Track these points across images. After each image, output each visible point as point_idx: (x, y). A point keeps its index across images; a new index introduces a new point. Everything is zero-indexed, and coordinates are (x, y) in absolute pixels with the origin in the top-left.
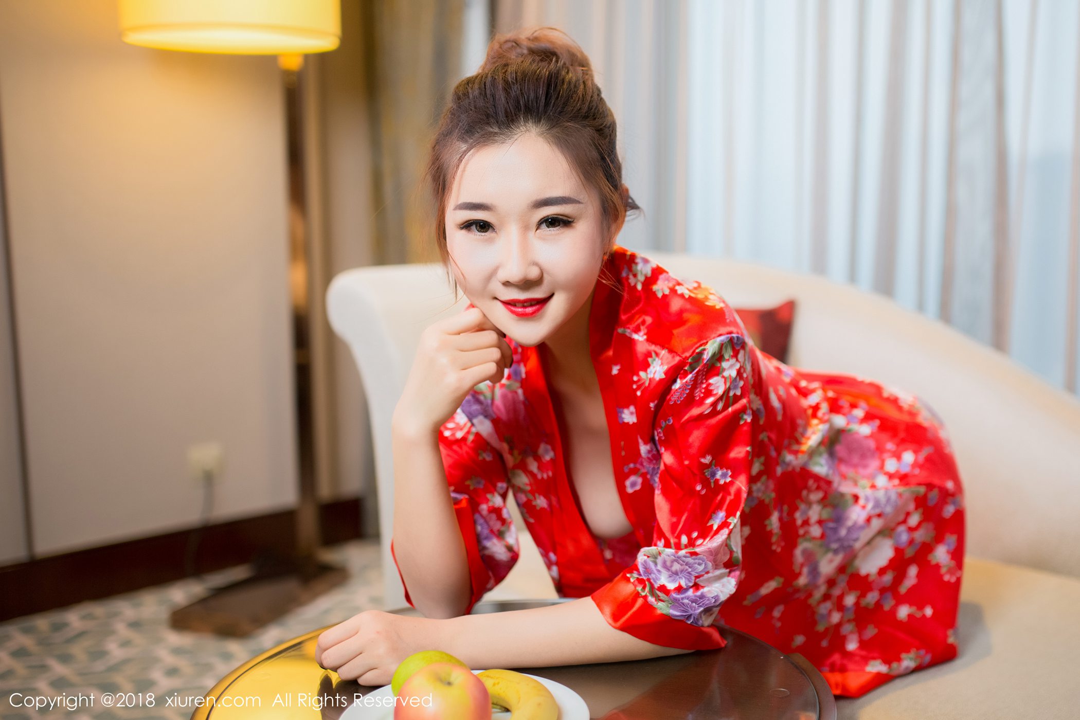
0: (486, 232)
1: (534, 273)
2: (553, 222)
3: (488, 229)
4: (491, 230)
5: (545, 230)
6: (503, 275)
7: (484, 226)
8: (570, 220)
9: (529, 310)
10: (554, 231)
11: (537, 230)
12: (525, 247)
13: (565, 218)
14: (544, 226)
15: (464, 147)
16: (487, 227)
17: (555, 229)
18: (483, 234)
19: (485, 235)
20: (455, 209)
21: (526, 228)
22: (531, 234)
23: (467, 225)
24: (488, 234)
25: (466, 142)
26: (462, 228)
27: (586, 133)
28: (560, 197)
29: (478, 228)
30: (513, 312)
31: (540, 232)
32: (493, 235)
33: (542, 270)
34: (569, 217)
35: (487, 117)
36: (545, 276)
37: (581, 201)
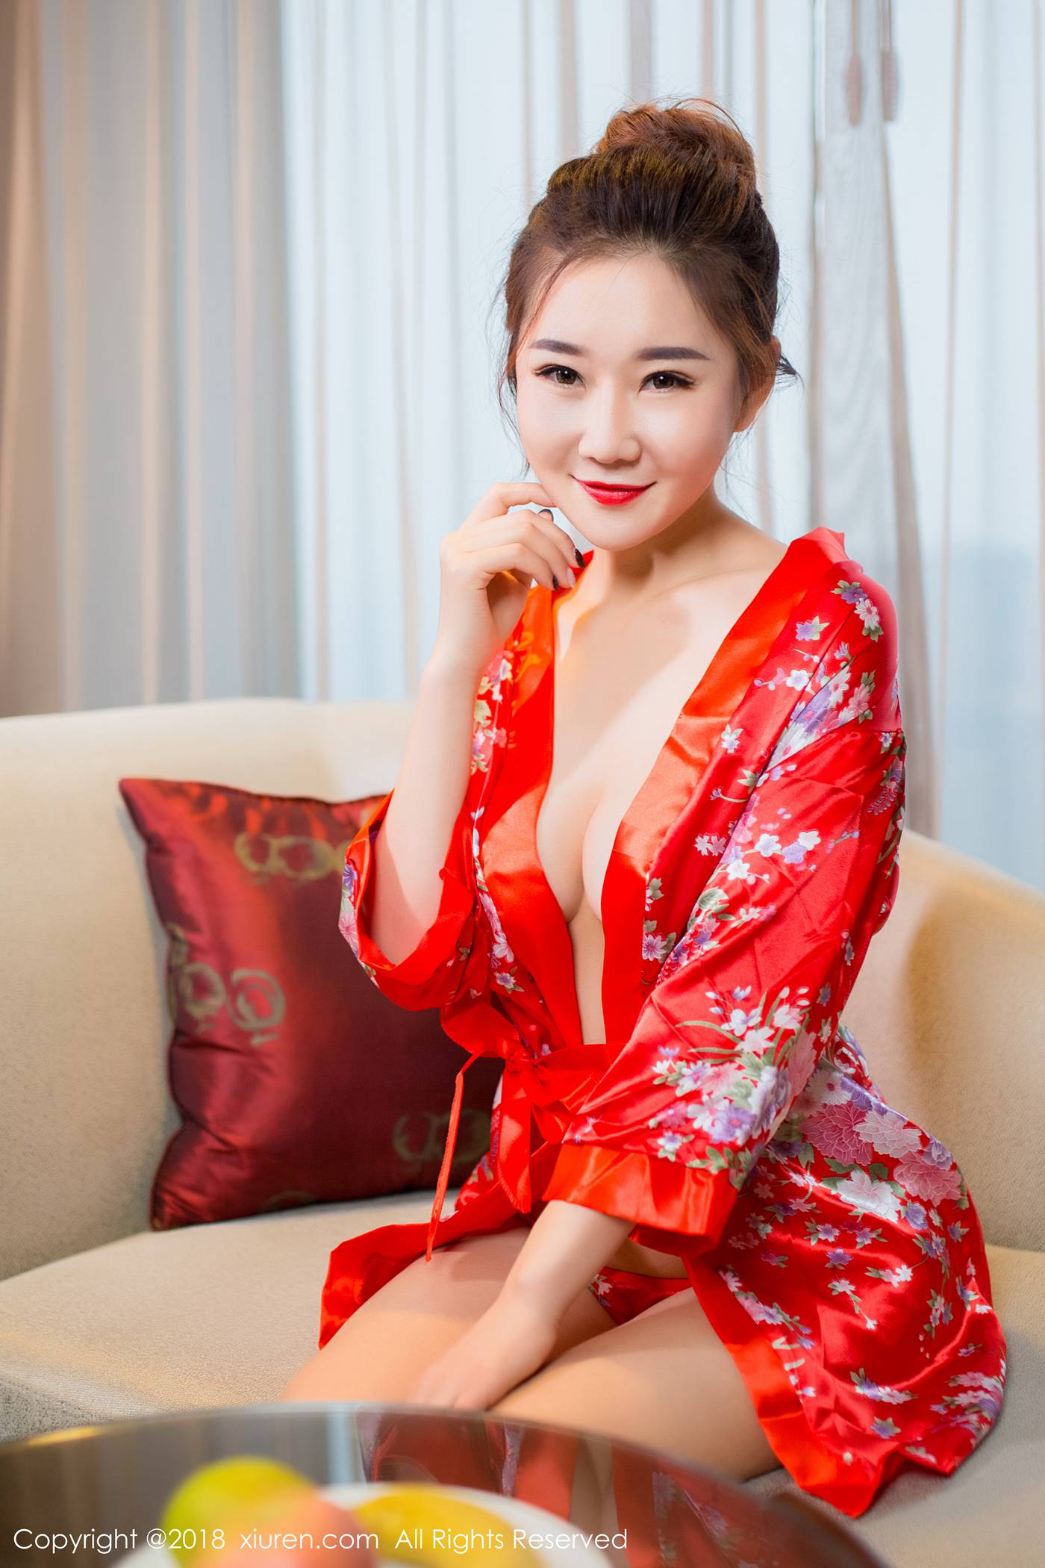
0: (569, 384)
1: (630, 450)
2: (664, 380)
3: (574, 380)
4: (577, 382)
5: (652, 393)
6: (585, 448)
7: (568, 376)
8: (688, 380)
9: (615, 495)
10: (664, 393)
11: (640, 390)
12: (621, 414)
13: (682, 377)
14: (651, 385)
15: (559, 257)
16: (572, 378)
17: (667, 390)
18: (566, 386)
19: (569, 388)
20: (532, 346)
21: (624, 384)
22: (631, 395)
23: (546, 371)
24: (575, 387)
25: (561, 248)
26: (538, 375)
27: (728, 261)
28: (679, 348)
29: (559, 376)
30: (596, 496)
31: (642, 392)
32: (582, 389)
33: (642, 447)
34: (687, 376)
35: (592, 215)
36: (644, 455)
37: (708, 356)
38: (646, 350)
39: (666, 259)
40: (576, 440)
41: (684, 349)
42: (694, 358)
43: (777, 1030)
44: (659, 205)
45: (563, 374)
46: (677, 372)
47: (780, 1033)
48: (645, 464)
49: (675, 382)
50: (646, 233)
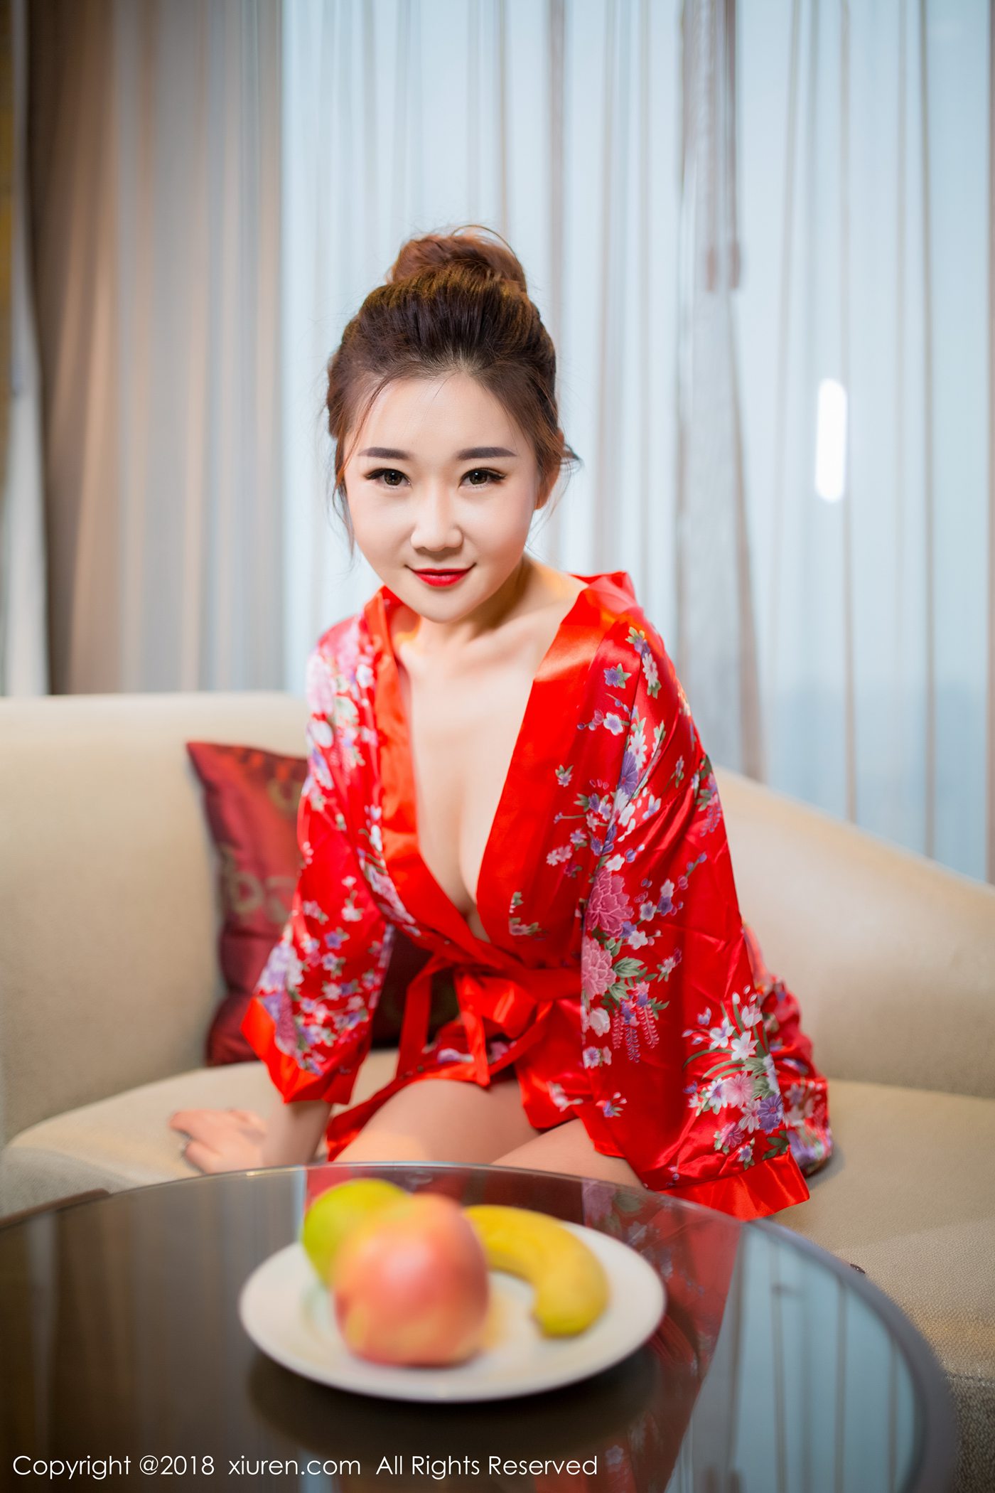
0: (396, 484)
1: (454, 538)
2: (478, 476)
3: (401, 480)
4: (403, 482)
5: (470, 488)
6: (418, 539)
7: (394, 477)
8: (500, 475)
9: (444, 578)
10: (478, 488)
11: (460, 485)
12: (445, 506)
13: (495, 473)
14: (468, 481)
15: (378, 380)
16: (399, 479)
17: (482, 485)
18: (394, 487)
19: (397, 488)
20: (359, 455)
21: (446, 481)
22: (453, 492)
23: (375, 475)
24: (401, 488)
25: (378, 372)
26: (367, 478)
27: (521, 373)
28: (492, 448)
29: (388, 478)
30: (426, 580)
31: (461, 487)
32: (407, 489)
33: (464, 534)
34: (499, 472)
35: (407, 341)
36: (466, 542)
37: (515, 453)
38: (463, 451)
39: (473, 374)
40: (407, 536)
41: (496, 448)
42: (504, 456)
45: (391, 476)
46: (491, 469)
48: (467, 550)
49: (488, 478)
50: (455, 351)
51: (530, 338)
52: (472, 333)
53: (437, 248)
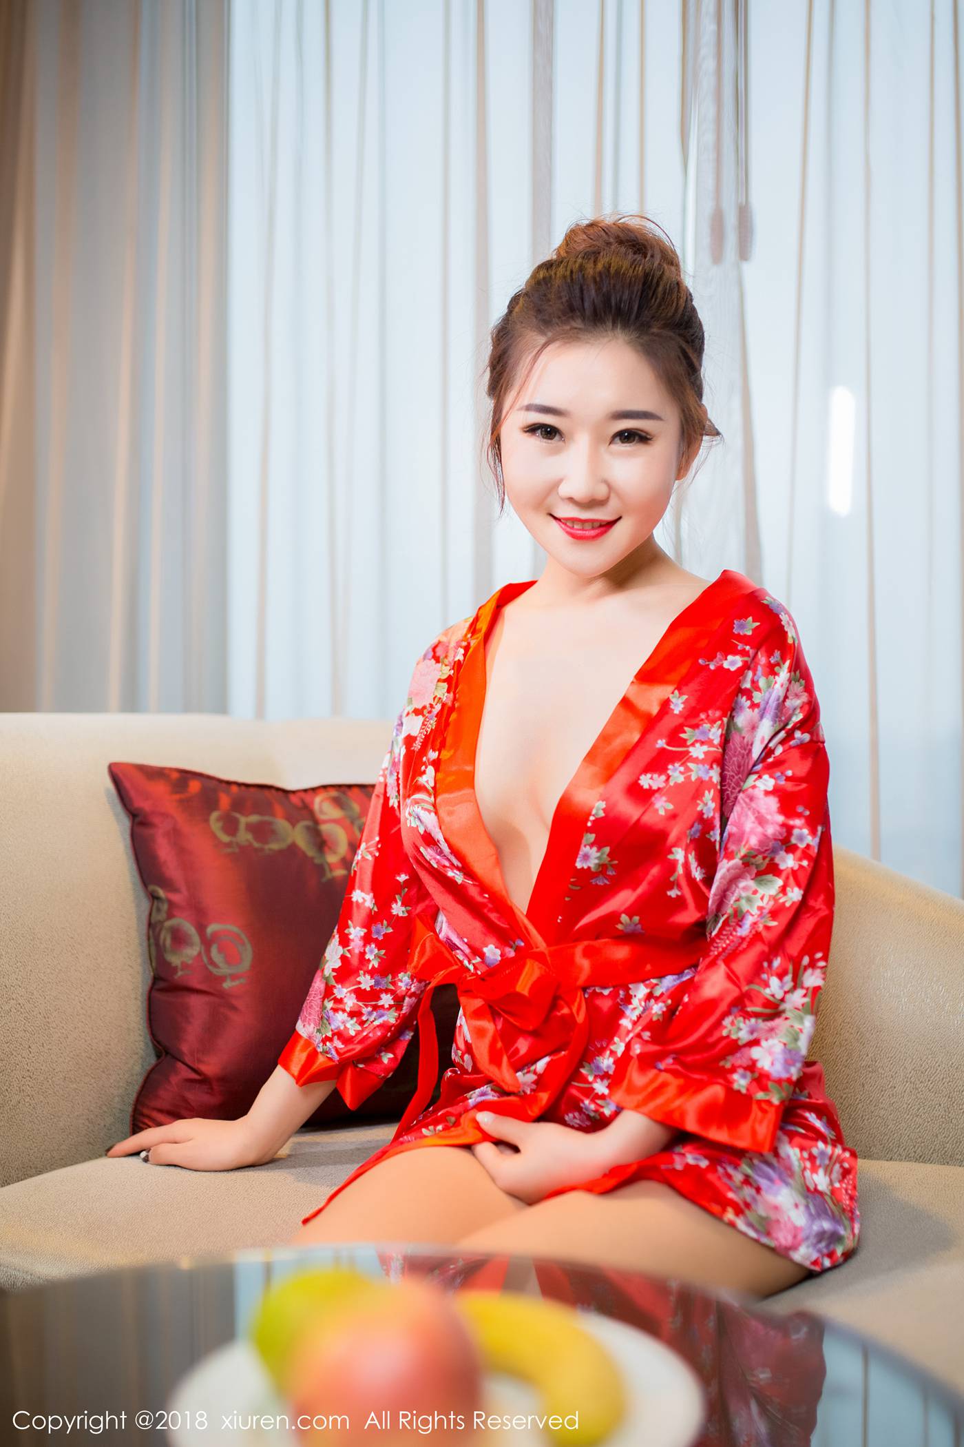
0: (551, 439)
1: (602, 491)
2: (627, 436)
3: (555, 436)
4: (557, 437)
5: (619, 447)
6: (565, 490)
7: (550, 432)
8: (648, 437)
10: (626, 447)
11: (610, 443)
12: (595, 461)
13: (644, 434)
14: (617, 440)
15: (542, 340)
16: (554, 434)
17: (631, 444)
18: (550, 441)
19: (551, 443)
20: (519, 410)
21: (597, 440)
22: (603, 448)
23: (532, 429)
24: (556, 441)
25: (542, 333)
26: (526, 432)
28: (641, 411)
29: (543, 433)
31: (613, 446)
32: (561, 443)
33: (610, 487)
34: (647, 434)
35: (572, 309)
36: (612, 495)
37: (663, 417)
38: (616, 412)
39: (629, 343)
40: (555, 486)
41: (645, 411)
42: (650, 418)
43: (807, 989)
44: (626, 297)
45: (546, 431)
46: (642, 431)
47: (810, 991)
48: (614, 504)
49: (637, 438)
50: (614, 323)
51: (683, 315)
52: (630, 308)
53: (603, 233)
